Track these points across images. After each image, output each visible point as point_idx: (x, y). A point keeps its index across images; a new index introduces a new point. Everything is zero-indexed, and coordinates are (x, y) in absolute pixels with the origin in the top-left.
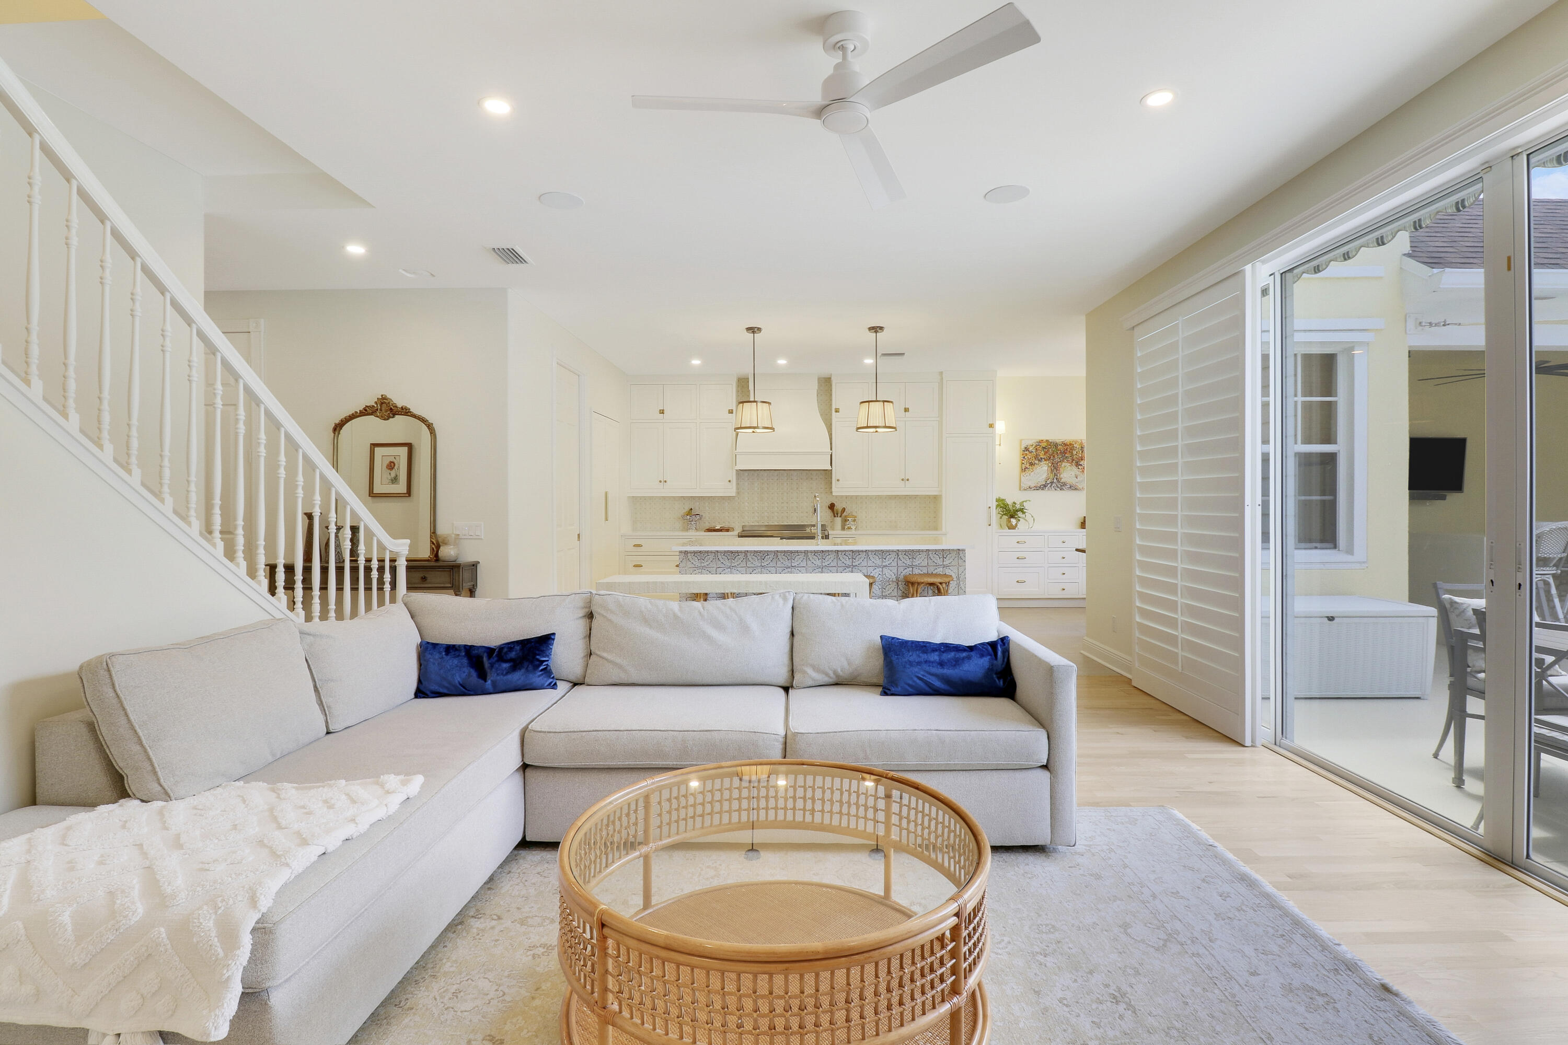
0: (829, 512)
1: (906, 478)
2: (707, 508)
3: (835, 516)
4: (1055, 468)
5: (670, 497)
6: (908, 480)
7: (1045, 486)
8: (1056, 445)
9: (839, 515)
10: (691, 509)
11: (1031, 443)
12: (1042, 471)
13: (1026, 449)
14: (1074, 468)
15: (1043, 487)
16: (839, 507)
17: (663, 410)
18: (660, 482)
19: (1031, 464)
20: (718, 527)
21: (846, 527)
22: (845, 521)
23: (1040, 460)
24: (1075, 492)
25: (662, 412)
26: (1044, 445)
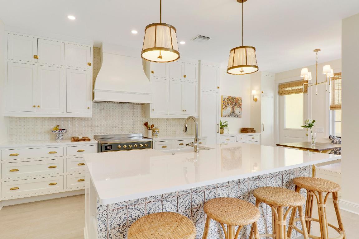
0: (145, 127)
1: (185, 110)
2: (70, 125)
3: (148, 129)
4: (233, 108)
5: (41, 118)
6: (185, 111)
7: (230, 115)
8: (233, 99)
9: (150, 128)
10: (58, 126)
11: (226, 97)
12: (229, 109)
13: (224, 100)
14: (239, 109)
15: (229, 116)
16: (150, 124)
17: (37, 56)
18: (34, 107)
19: (226, 106)
20: (80, 138)
21: (154, 135)
22: (154, 132)
23: (229, 105)
24: (239, 118)
25: (36, 57)
26: (230, 98)
